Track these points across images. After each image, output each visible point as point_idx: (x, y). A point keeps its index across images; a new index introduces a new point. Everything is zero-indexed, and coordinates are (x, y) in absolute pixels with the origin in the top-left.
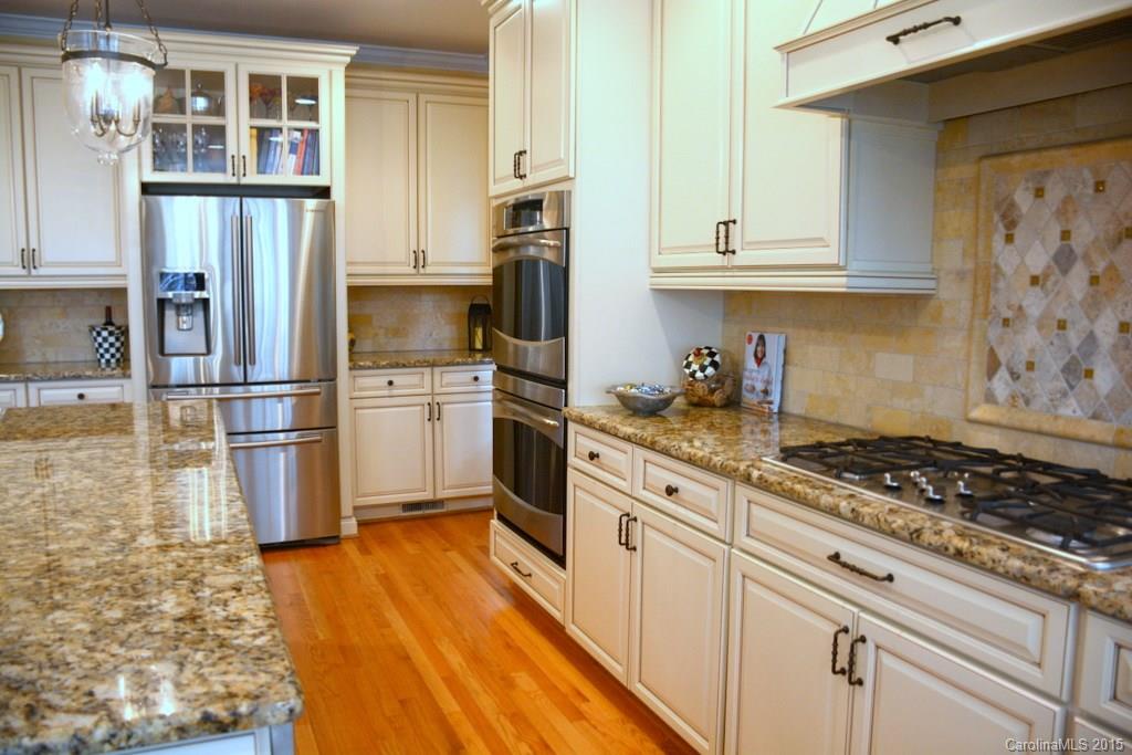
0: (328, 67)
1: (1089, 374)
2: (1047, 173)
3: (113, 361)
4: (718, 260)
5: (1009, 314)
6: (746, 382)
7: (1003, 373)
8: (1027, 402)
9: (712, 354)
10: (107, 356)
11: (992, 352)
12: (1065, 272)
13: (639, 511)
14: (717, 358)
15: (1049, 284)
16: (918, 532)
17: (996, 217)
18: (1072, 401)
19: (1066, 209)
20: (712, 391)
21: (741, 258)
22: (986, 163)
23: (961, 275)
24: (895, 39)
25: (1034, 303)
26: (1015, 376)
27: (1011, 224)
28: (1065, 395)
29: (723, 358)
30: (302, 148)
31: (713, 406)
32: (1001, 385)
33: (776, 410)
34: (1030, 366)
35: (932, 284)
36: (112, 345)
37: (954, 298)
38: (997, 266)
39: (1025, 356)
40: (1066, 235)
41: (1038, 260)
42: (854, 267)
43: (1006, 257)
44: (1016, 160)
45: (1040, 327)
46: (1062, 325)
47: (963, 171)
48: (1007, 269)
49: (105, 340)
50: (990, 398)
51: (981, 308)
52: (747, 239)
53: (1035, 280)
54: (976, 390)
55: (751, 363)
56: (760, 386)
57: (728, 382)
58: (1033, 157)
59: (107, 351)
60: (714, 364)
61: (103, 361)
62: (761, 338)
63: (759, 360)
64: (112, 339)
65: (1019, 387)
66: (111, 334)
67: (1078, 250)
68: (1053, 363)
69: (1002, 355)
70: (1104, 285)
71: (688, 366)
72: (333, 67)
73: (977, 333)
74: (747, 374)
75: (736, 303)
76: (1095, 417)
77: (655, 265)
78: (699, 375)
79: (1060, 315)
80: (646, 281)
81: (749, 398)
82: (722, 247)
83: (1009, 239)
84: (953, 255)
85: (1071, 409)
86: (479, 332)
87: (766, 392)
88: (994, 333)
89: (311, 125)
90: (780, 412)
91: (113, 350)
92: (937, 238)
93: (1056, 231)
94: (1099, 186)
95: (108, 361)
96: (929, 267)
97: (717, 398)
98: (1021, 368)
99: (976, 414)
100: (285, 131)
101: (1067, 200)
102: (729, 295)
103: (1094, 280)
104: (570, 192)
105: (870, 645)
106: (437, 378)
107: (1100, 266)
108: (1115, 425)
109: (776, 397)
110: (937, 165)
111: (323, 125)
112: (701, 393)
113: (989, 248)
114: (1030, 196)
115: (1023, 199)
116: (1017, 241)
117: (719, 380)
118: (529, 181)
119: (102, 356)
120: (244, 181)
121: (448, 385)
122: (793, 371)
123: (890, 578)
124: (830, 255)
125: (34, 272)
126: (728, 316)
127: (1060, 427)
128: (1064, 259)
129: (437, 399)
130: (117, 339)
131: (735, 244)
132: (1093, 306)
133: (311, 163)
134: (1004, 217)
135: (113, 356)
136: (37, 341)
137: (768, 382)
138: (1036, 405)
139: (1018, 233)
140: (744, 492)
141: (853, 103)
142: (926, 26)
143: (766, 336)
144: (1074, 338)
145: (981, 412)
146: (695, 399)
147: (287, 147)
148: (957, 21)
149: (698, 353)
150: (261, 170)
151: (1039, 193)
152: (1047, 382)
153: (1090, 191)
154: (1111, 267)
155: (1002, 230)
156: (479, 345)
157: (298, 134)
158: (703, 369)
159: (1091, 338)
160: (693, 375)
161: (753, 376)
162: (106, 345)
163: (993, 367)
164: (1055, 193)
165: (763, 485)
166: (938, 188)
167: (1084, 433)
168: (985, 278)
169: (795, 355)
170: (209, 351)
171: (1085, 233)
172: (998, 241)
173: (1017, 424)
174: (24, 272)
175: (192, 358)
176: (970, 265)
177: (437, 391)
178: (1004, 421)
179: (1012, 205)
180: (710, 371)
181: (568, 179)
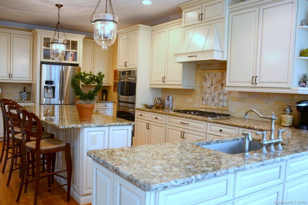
0: (79, 39)
1: (214, 100)
2: (210, 73)
3: (26, 99)
4: (162, 83)
5: (205, 92)
6: (165, 104)
7: (204, 101)
8: (207, 104)
9: (160, 99)
10: (25, 98)
11: (203, 98)
12: (212, 86)
13: (150, 123)
14: (161, 99)
15: (210, 88)
16: (191, 117)
17: (204, 78)
18: (212, 104)
19: (212, 78)
20: (160, 105)
21: (166, 83)
22: (203, 71)
23: (199, 86)
24: (189, 57)
25: (208, 91)
26: (206, 101)
27: (205, 80)
28: (212, 103)
29: (162, 99)
30: (73, 55)
31: (160, 108)
32: (204, 102)
33: (171, 108)
34: (208, 99)
35: (195, 88)
36: (26, 96)
37: (198, 90)
38: (204, 86)
39: (207, 98)
40: (212, 82)
41: (209, 85)
42: (184, 85)
43: (205, 84)
44: (206, 71)
45: (209, 94)
46: (211, 94)
47: (199, 71)
48: (205, 86)
49: (25, 94)
50: (203, 104)
51: (201, 91)
52: (168, 80)
53: (208, 88)
54: (201, 103)
55: (166, 100)
56: (168, 104)
57: (163, 104)
58: (208, 71)
59: (25, 97)
60: (160, 100)
61: (24, 99)
62: (168, 96)
63: (168, 100)
64: (26, 94)
65: (206, 103)
66: (26, 93)
67: (213, 84)
68: (210, 99)
69: (204, 98)
70: (216, 89)
71: (156, 101)
72: (80, 39)
73: (201, 95)
74: (166, 102)
75: (164, 90)
76: (215, 106)
77: (150, 83)
78: (158, 102)
79: (211, 92)
80: (149, 86)
81: (166, 106)
82: (163, 81)
83: (205, 82)
84: (198, 84)
85: (212, 105)
86: (104, 96)
87: (169, 105)
88: (203, 95)
89: (75, 51)
90: (171, 109)
91: (26, 97)
92: (196, 81)
93: (211, 81)
94: (216, 75)
95: (25, 99)
96: (194, 85)
97: (161, 106)
98: (206, 100)
99: (201, 107)
100: (70, 52)
101: (212, 77)
102: (163, 89)
103: (215, 88)
104: (137, 71)
105: (186, 133)
106: (98, 105)
107: (216, 86)
108: (217, 107)
109: (171, 106)
110: (196, 70)
111: (78, 51)
112: (158, 105)
113: (203, 83)
114: (208, 76)
115: (207, 76)
116: (206, 82)
117: (161, 103)
118: (128, 67)
119: (23, 98)
120: (62, 62)
121: (100, 107)
122: (174, 102)
123: (188, 124)
124: (180, 83)
125: (11, 79)
126: (162, 93)
127: (211, 108)
128: (212, 85)
129: (98, 110)
130: (27, 95)
131: (165, 81)
132: (215, 91)
133: (75, 59)
134: (205, 78)
135: (26, 98)
136: (7, 95)
137: (169, 104)
138: (208, 105)
139: (206, 81)
140: (168, 116)
141: (184, 63)
142: (193, 56)
143: (169, 96)
144: (213, 95)
145: (202, 106)
146: (157, 107)
147: (70, 55)
148: (196, 56)
149: (158, 99)
150: (65, 60)
151: (209, 76)
152: (210, 101)
153: (215, 76)
154: (217, 86)
155: (204, 81)
156: (104, 99)
157: (72, 53)
158: (158, 101)
159: (215, 95)
160: (157, 102)
161: (167, 103)
162: (25, 96)
163: (203, 100)
164: (211, 76)
165: (171, 115)
166: (196, 74)
167: (214, 108)
168: (202, 87)
169: (174, 99)
170: (54, 97)
171: (214, 81)
172: (204, 82)
173: (206, 108)
174: (9, 79)
175: (49, 99)
176: (200, 85)
177: (98, 108)
178: (204, 107)
179: (206, 77)
180: (160, 102)
181: (137, 68)
